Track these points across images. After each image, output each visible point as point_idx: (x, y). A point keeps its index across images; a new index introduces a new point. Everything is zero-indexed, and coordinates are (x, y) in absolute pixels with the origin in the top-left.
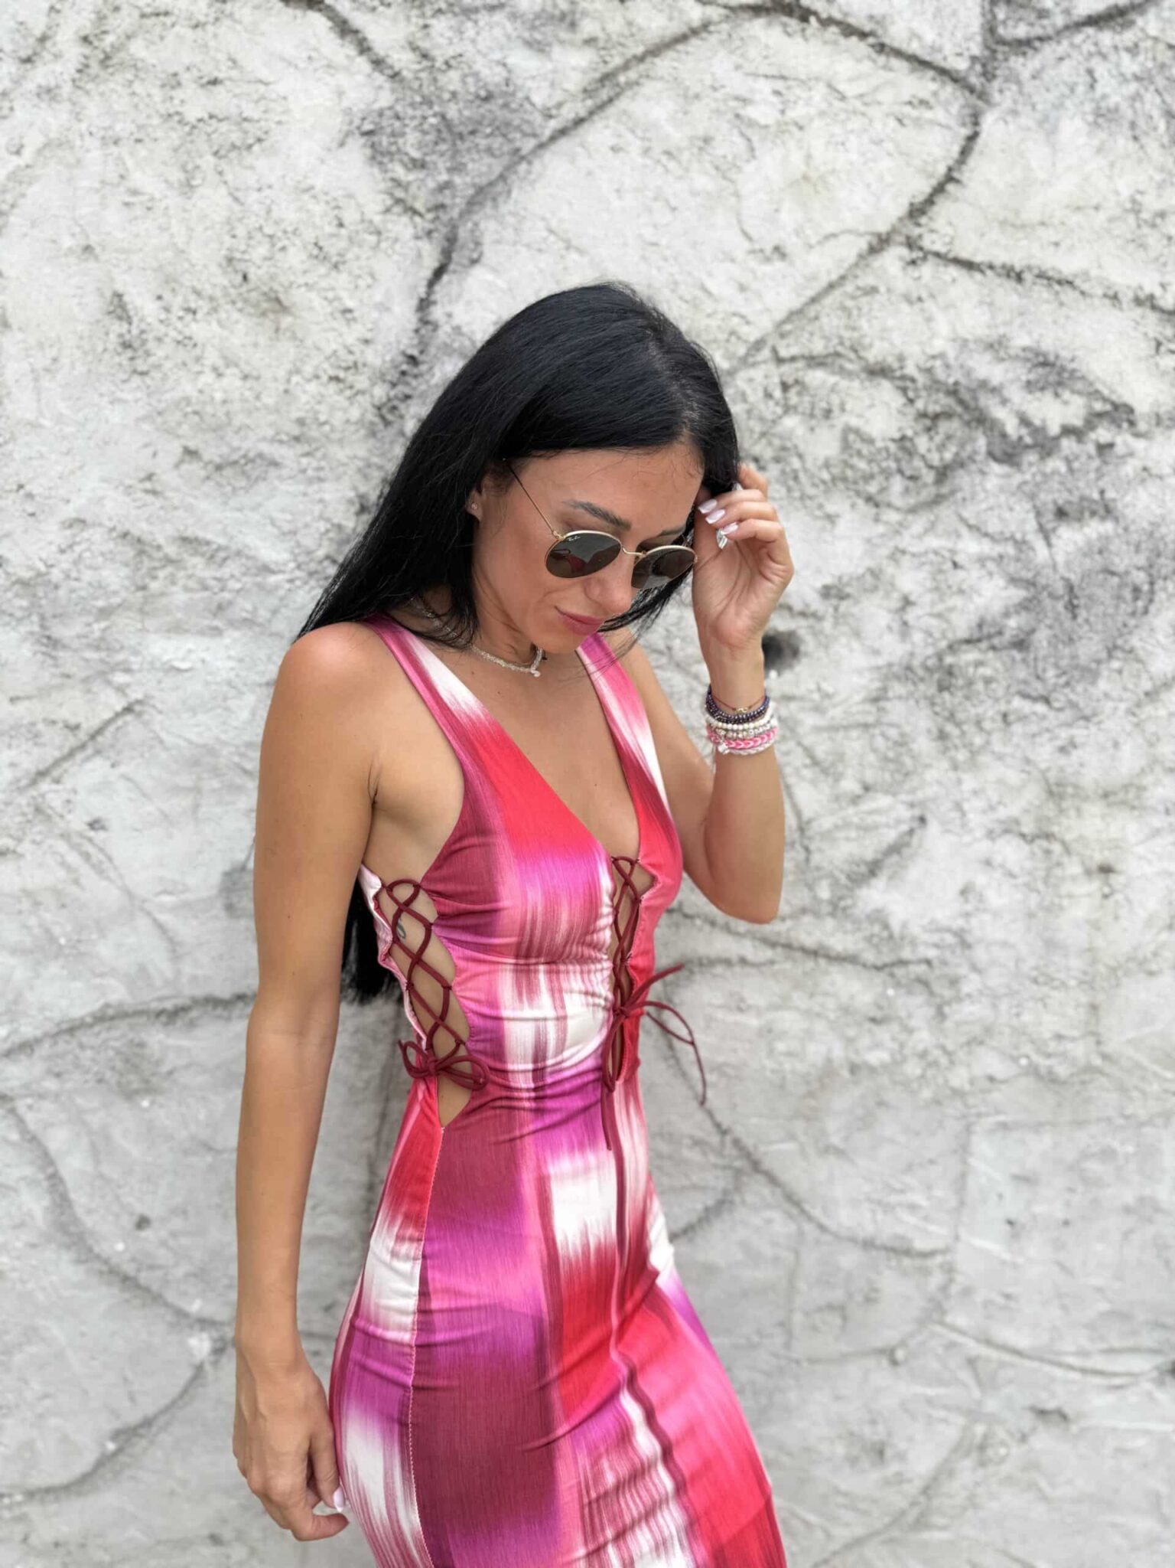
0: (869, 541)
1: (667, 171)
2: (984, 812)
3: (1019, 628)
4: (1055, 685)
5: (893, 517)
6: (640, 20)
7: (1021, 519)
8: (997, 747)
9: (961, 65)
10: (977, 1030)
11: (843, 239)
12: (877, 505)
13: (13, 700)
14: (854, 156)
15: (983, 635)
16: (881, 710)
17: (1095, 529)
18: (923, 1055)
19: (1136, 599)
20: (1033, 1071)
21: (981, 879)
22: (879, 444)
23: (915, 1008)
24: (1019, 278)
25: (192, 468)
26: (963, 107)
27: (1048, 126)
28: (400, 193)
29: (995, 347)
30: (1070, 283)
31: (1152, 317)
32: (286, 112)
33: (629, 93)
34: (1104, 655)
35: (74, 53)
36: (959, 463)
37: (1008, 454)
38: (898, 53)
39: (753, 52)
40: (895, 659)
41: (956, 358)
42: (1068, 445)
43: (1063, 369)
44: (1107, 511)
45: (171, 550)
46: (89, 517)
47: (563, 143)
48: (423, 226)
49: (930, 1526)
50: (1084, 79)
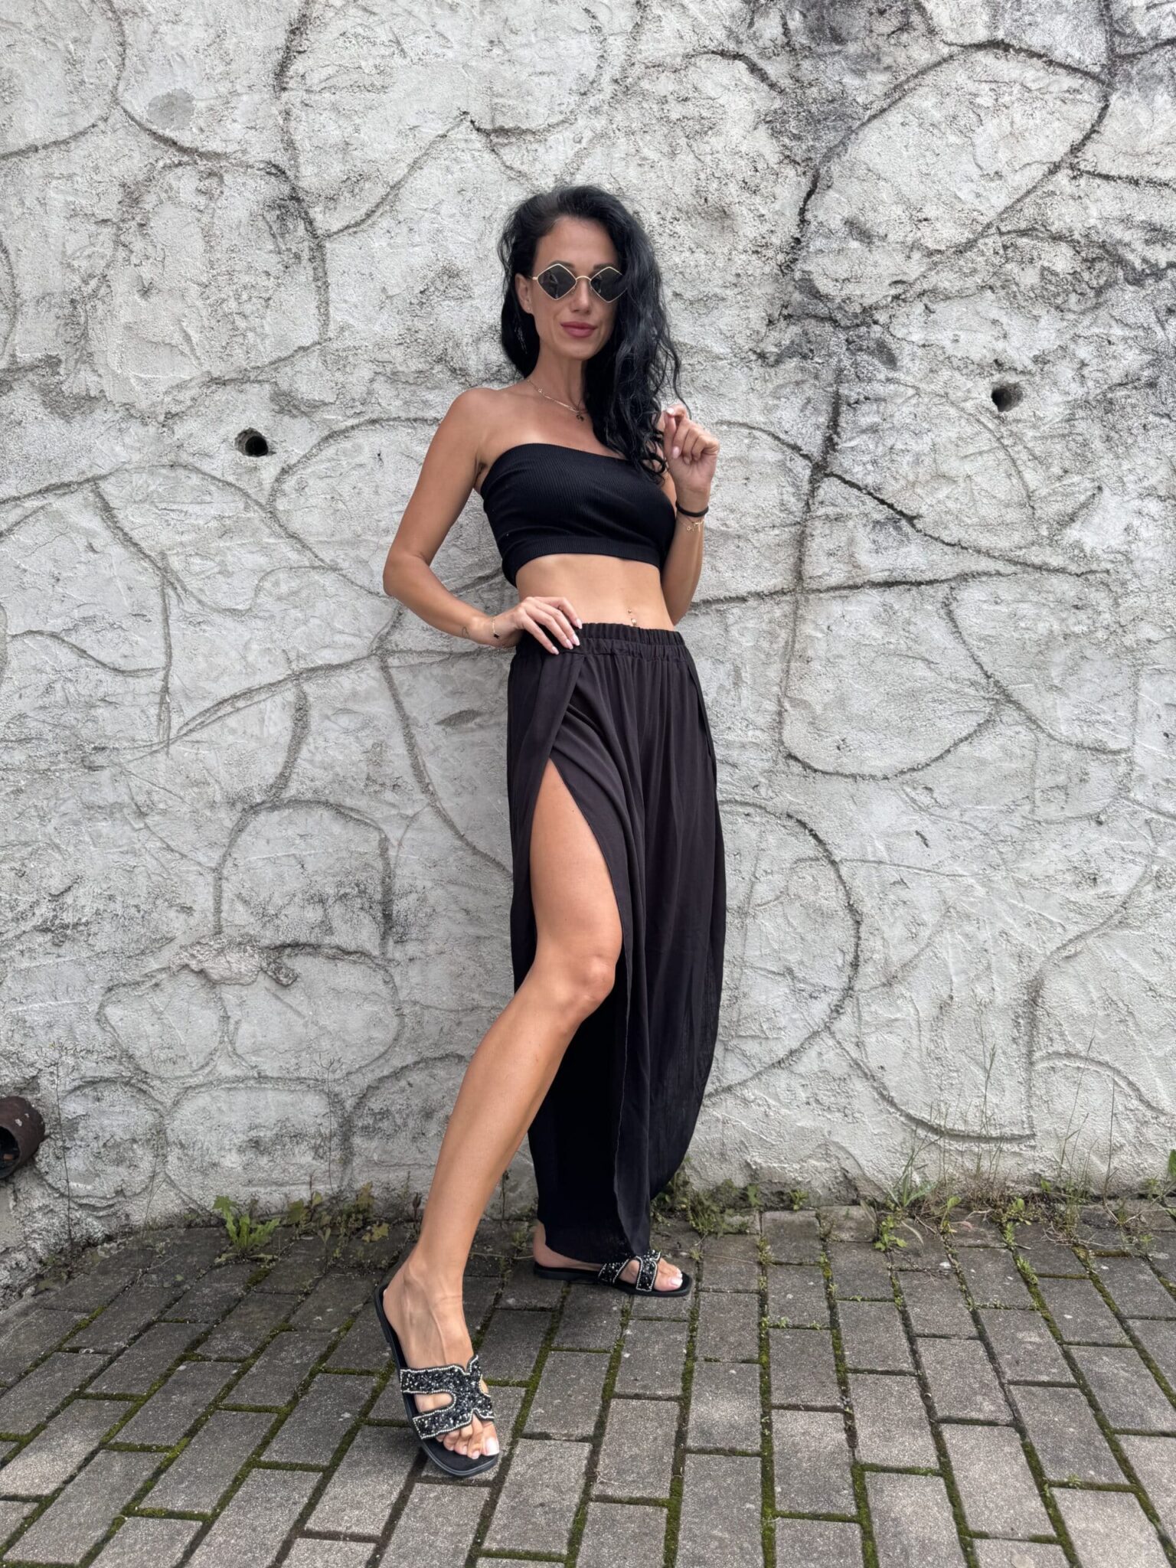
0: (1059, 330)
1: (933, 135)
2: (1136, 483)
3: (1150, 376)
5: (1071, 316)
6: (915, 55)
7: (1145, 315)
8: (1142, 445)
9: (1097, 69)
10: (1138, 612)
11: (1034, 166)
12: (1062, 311)
14: (1038, 121)
15: (1129, 381)
16: (1072, 426)
18: (1107, 627)
20: (1174, 636)
21: (1136, 522)
22: (1062, 276)
23: (1100, 598)
24: (1137, 183)
25: (678, 305)
26: (1099, 92)
27: (1149, 102)
28: (787, 153)
29: (1126, 221)
30: (1166, 185)
32: (725, 113)
33: (910, 94)
35: (609, 89)
36: (1109, 285)
37: (1137, 280)
38: (1061, 65)
39: (978, 69)
40: (1078, 396)
41: (1103, 229)
43: (1166, 232)
47: (875, 123)
48: (800, 169)
49: (1128, 926)
50: (1167, 73)
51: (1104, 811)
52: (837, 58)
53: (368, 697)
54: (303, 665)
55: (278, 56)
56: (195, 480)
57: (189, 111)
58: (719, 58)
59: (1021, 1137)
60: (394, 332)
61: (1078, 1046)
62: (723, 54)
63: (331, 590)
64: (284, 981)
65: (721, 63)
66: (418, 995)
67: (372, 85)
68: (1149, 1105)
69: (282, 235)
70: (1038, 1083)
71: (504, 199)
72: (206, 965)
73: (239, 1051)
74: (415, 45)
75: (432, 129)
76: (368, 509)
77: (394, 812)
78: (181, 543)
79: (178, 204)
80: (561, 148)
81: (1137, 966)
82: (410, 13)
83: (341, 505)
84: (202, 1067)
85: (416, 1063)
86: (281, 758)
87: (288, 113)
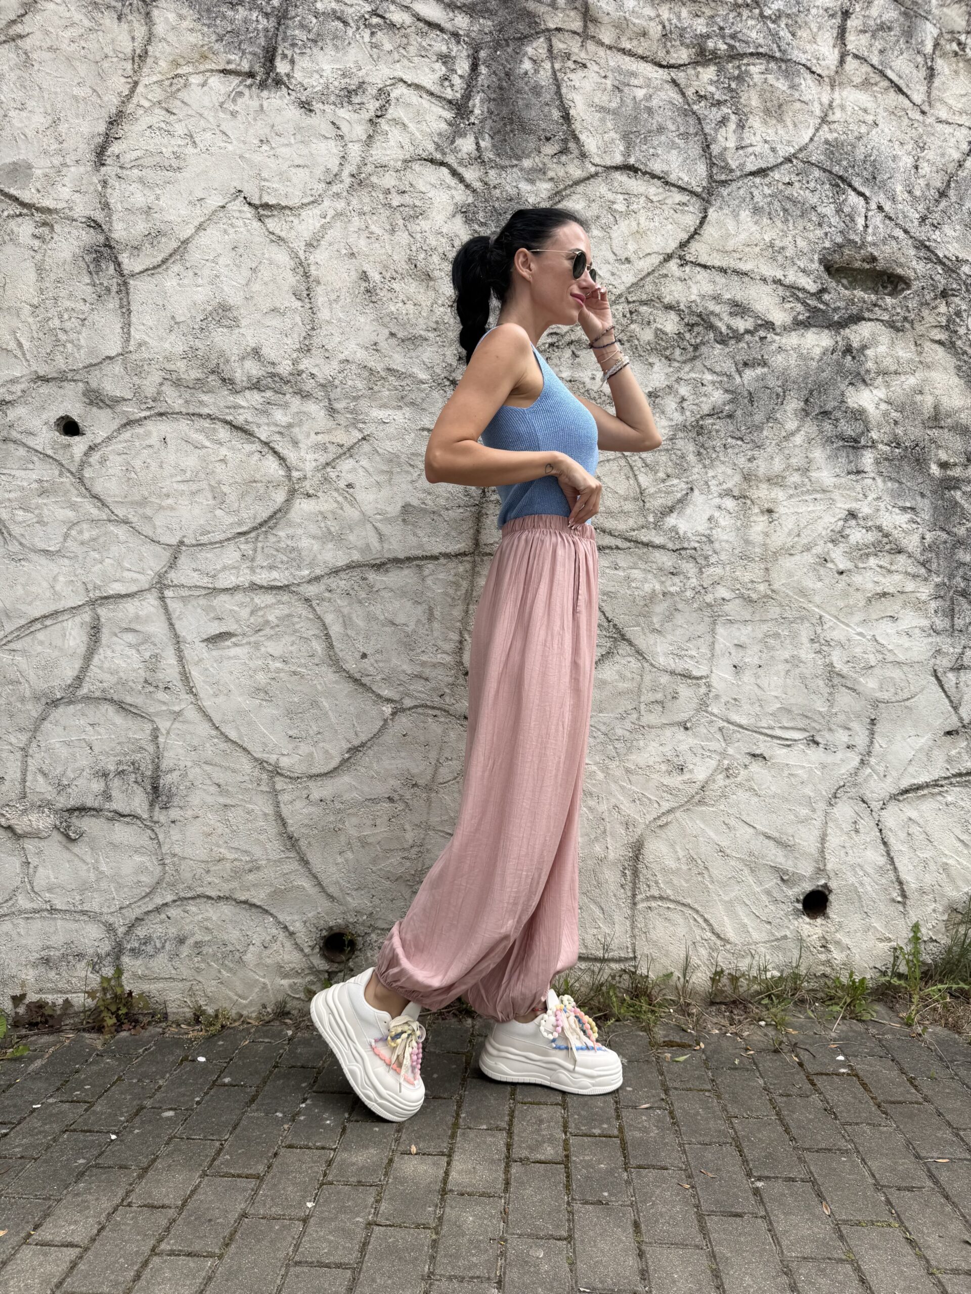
0: (667, 374)
2: (717, 486)
3: (730, 410)
4: (745, 433)
5: (676, 364)
6: (571, 171)
7: (728, 366)
8: (722, 459)
9: (699, 190)
10: (716, 578)
12: (670, 360)
13: (316, 434)
14: (657, 224)
15: (714, 413)
16: (674, 443)
17: (760, 371)
18: (694, 588)
19: (778, 399)
20: (741, 596)
21: (717, 514)
22: (670, 335)
23: (689, 568)
24: (725, 272)
25: (393, 341)
26: (700, 206)
27: (736, 215)
29: (716, 298)
30: (746, 274)
31: (780, 288)
32: (432, 204)
33: (567, 199)
34: (765, 421)
35: (348, 180)
36: (703, 343)
37: (723, 340)
38: (674, 185)
39: (616, 184)
40: (679, 422)
41: (700, 303)
42: (748, 337)
43: (745, 307)
44: (765, 364)
45: (383, 374)
46: (350, 359)
49: (705, 804)
50: (749, 196)
51: (689, 720)
52: (515, 169)
53: (148, 620)
54: (98, 594)
55: (100, 140)
56: (22, 452)
57: (29, 176)
58: (429, 164)
59: (626, 959)
60: (180, 348)
61: (669, 892)
62: (432, 161)
63: (122, 538)
64: (73, 835)
65: (431, 168)
66: (177, 850)
67: (170, 166)
68: (718, 937)
69: (97, 273)
70: (640, 918)
71: (267, 256)
72: (12, 822)
73: (36, 889)
74: (205, 138)
75: (215, 201)
76: (154, 478)
77: (164, 708)
78: (9, 499)
79: (18, 245)
80: (310, 221)
81: (712, 834)
82: (201, 115)
83: (133, 475)
84: (7, 901)
85: (174, 901)
86: (78, 664)
87: (105, 183)
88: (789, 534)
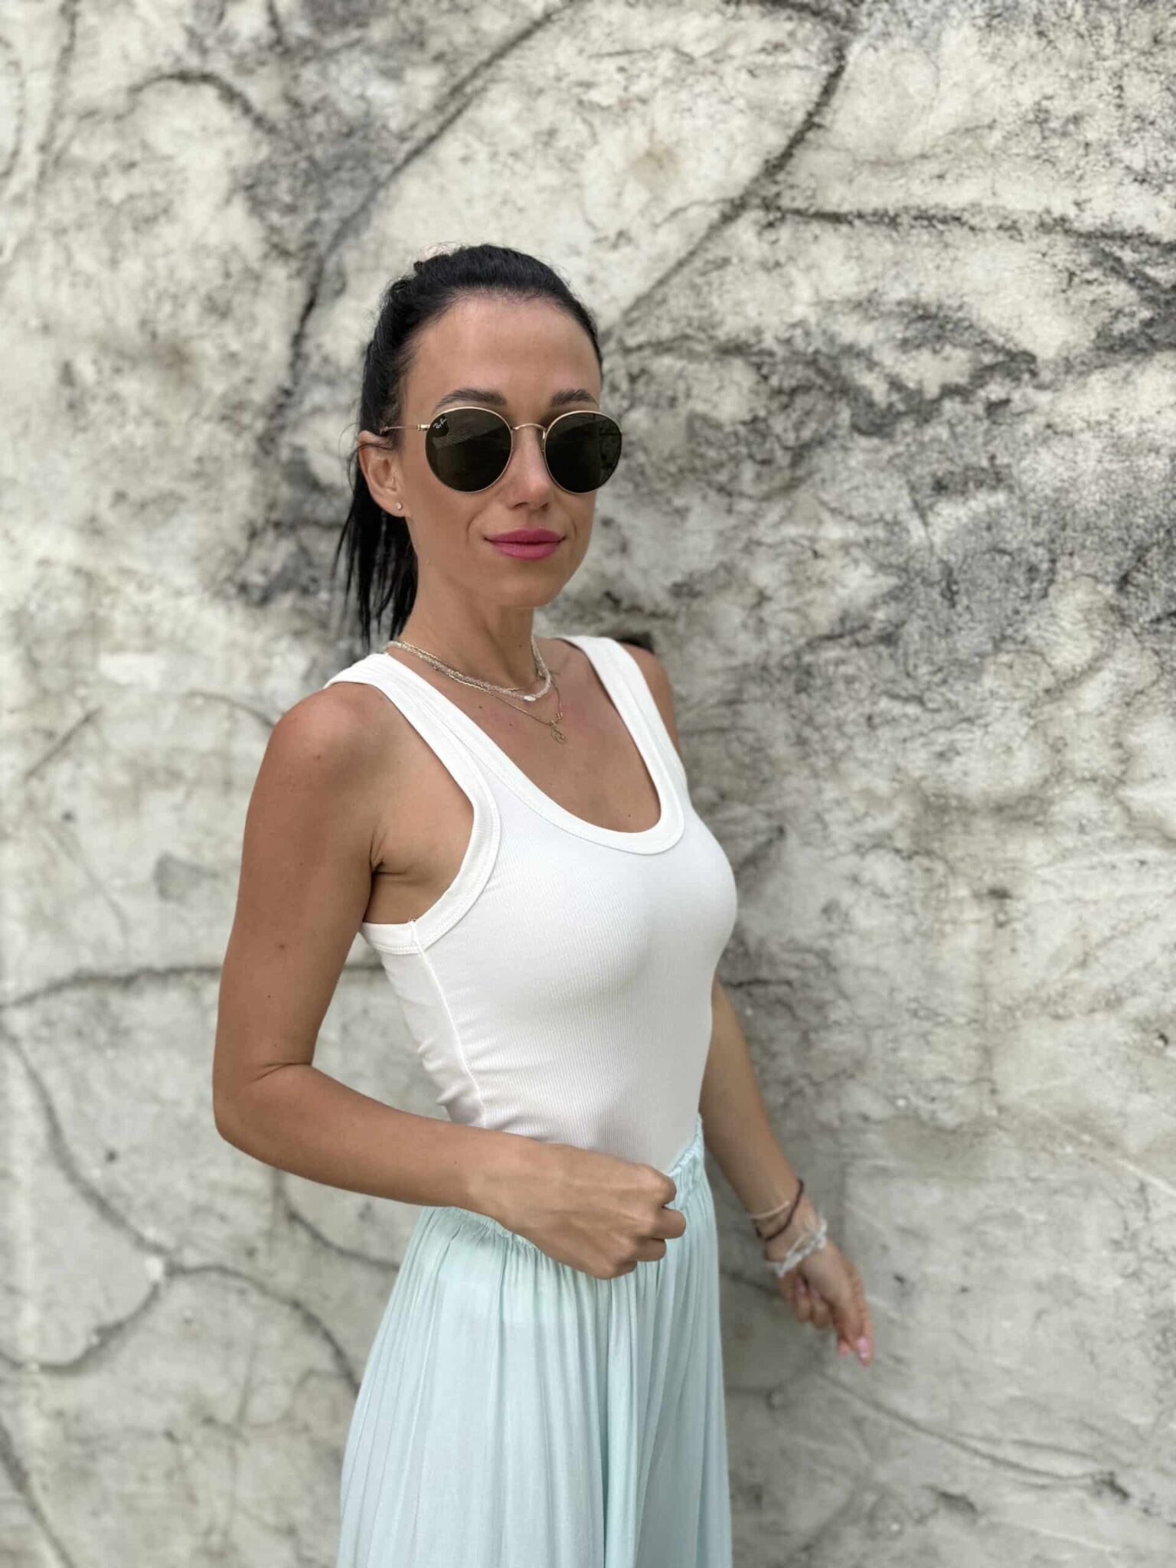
0: (721, 533)
1: (514, 173)
2: (849, 824)
3: (889, 621)
4: (929, 683)
5: (745, 506)
6: (484, 25)
7: (892, 497)
8: (861, 754)
10: (846, 1062)
11: (694, 212)
12: (730, 495)
14: (702, 122)
16: (736, 713)
17: (981, 502)
18: (787, 1082)
19: (1032, 580)
20: (913, 1115)
21: (847, 897)
22: (728, 429)
24: (893, 222)
26: (824, 42)
27: (927, 42)
28: (275, 239)
29: (865, 306)
30: (958, 219)
31: (1062, 244)
32: (186, 180)
33: (476, 102)
34: (989, 647)
36: (820, 442)
37: (877, 425)
40: (751, 659)
41: (818, 324)
42: (951, 407)
43: (947, 320)
44: (997, 478)
46: (52, 558)
47: (419, 164)
48: (294, 265)
52: (356, 53)
58: (175, 85)
62: (184, 77)
65: (180, 93)
88: (1055, 959)
